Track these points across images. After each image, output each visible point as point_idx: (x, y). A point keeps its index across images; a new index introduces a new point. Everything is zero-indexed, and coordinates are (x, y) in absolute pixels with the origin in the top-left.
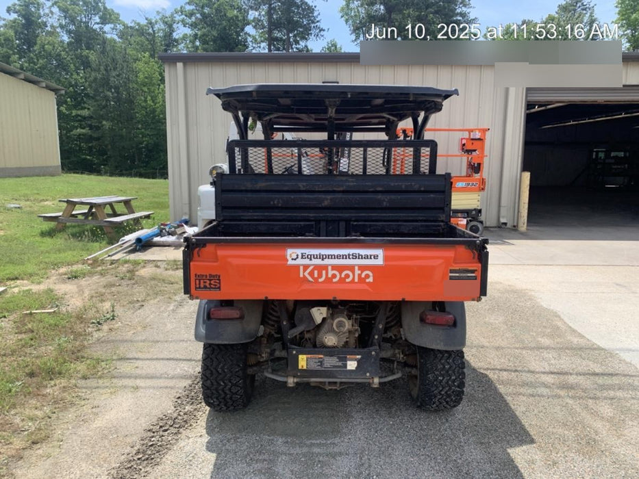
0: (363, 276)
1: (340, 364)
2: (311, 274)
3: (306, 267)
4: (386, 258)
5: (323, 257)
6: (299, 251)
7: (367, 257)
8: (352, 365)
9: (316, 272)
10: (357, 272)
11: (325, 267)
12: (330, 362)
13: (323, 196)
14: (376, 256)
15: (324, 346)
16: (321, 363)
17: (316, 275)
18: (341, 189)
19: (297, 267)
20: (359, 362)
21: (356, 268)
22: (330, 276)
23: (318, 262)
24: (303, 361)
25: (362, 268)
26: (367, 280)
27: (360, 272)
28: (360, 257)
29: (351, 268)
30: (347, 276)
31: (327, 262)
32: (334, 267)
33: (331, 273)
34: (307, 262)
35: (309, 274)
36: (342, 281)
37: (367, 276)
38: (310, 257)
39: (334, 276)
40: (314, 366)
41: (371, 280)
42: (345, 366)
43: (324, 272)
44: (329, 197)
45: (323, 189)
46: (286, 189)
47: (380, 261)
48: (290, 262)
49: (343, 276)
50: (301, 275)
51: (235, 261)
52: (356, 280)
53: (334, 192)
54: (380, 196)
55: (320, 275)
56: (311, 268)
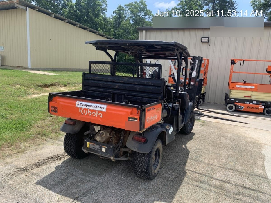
0: (99, 115)
1: (100, 148)
2: (83, 111)
3: (81, 109)
4: (107, 109)
5: (87, 106)
6: (80, 102)
7: (101, 108)
8: (104, 150)
9: (84, 111)
10: (97, 113)
11: (87, 109)
12: (97, 147)
13: (116, 84)
14: (103, 107)
15: (96, 141)
16: (94, 147)
17: (84, 112)
18: (122, 82)
19: (78, 108)
20: (106, 149)
21: (97, 111)
22: (88, 113)
23: (85, 107)
24: (88, 144)
25: (99, 112)
26: (100, 117)
27: (98, 113)
28: (98, 107)
29: (95, 111)
30: (94, 114)
31: (88, 107)
32: (90, 110)
33: (89, 112)
34: (81, 106)
35: (82, 111)
36: (92, 115)
37: (100, 115)
38: (83, 105)
39: (90, 113)
40: (92, 147)
41: (101, 117)
42: (101, 150)
43: (87, 111)
44: (118, 84)
45: (116, 81)
46: (104, 80)
47: (104, 110)
48: (77, 106)
49: (92, 114)
50: (80, 111)
51: (61, 103)
52: (97, 116)
53: (120, 83)
54: (136, 86)
55: (85, 112)
56: (83, 109)
